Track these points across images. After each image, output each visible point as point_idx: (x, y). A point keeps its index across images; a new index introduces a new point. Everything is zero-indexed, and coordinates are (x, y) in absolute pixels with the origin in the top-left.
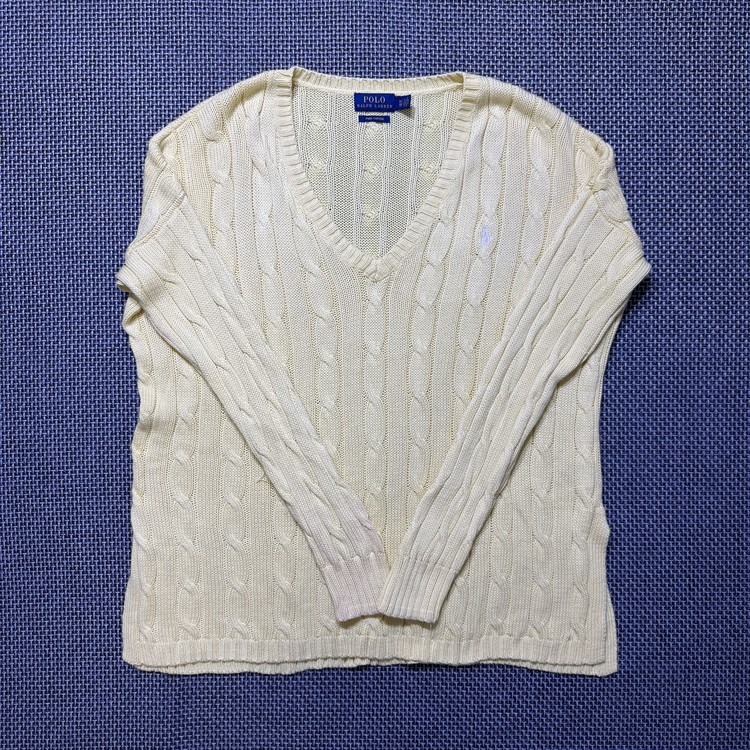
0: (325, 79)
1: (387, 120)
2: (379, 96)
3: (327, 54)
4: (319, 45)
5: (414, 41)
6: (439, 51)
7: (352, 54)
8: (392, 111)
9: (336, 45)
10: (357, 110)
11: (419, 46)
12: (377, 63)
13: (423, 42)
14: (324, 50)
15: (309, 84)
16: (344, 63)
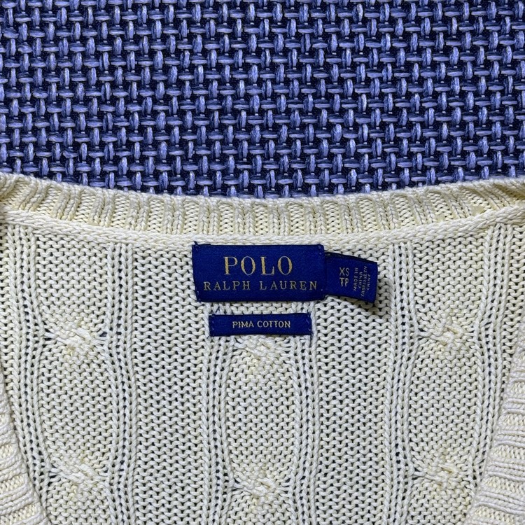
0: (96, 202)
1: (301, 326)
2: (272, 252)
3: (101, 115)
4: (73, 86)
5: (381, 66)
6: (463, 95)
7: (182, 114)
8: (318, 296)
9: (127, 85)
10: (202, 296)
11: (395, 81)
12: (263, 142)
13: (409, 66)
14: (87, 101)
15: (44, 218)
16: (156, 145)
